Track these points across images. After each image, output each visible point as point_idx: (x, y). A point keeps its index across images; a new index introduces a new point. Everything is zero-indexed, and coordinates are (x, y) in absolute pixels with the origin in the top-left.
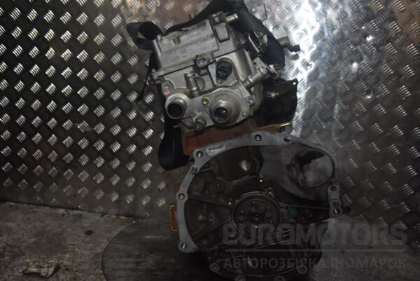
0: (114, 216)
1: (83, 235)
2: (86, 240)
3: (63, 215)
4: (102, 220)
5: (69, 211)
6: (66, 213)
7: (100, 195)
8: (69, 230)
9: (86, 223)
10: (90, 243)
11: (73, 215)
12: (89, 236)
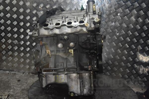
0: (28, 74)
1: (17, 82)
2: (18, 84)
3: (8, 73)
4: (23, 75)
5: (11, 72)
6: (9, 72)
7: (22, 66)
8: (11, 80)
9: (17, 77)
10: (19, 85)
11: (12, 74)
12: (19, 82)
